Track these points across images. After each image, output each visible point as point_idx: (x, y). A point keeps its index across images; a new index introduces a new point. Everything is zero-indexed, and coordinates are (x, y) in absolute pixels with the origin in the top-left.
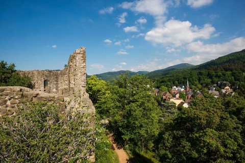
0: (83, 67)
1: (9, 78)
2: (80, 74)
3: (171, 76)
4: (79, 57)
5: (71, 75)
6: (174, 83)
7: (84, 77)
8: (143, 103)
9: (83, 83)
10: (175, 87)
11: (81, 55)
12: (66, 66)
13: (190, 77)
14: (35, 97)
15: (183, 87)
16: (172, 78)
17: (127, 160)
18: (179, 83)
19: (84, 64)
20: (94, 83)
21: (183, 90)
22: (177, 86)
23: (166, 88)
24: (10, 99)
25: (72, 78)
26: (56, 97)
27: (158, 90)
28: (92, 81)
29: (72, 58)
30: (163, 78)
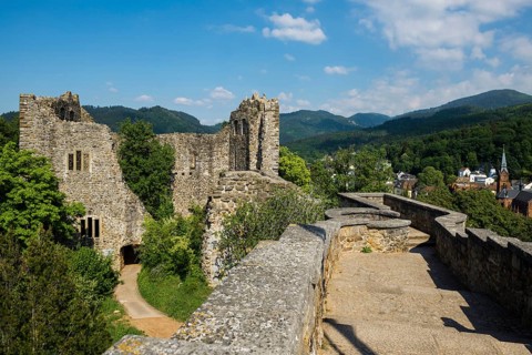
0: (275, 135)
2: (270, 147)
3: (456, 136)
4: (269, 117)
5: (251, 147)
6: (464, 159)
7: (276, 153)
9: (275, 163)
10: (467, 171)
13: (515, 140)
15: (493, 171)
16: (461, 142)
18: (479, 158)
19: (277, 129)
21: (490, 181)
22: (473, 170)
23: (440, 173)
24: (247, 185)
25: (253, 153)
27: (414, 179)
30: (431, 140)
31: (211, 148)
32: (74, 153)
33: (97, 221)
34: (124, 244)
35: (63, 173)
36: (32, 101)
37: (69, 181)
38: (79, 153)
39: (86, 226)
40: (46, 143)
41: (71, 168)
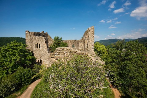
0: (93, 38)
1: (60, 44)
2: (91, 42)
4: (90, 32)
5: (86, 42)
7: (93, 43)
8: (136, 62)
9: (92, 46)
11: (92, 31)
12: (82, 37)
14: (75, 52)
17: (120, 96)
19: (93, 36)
20: (98, 46)
24: (66, 53)
25: (86, 44)
26: (84, 53)
28: (97, 45)
29: (86, 33)
31: (78, 43)
32: (37, 44)
33: (42, 61)
34: (48, 67)
35: (35, 49)
36: (28, 32)
37: (36, 50)
38: (38, 44)
39: (40, 61)
40: (31, 41)
41: (36, 47)
